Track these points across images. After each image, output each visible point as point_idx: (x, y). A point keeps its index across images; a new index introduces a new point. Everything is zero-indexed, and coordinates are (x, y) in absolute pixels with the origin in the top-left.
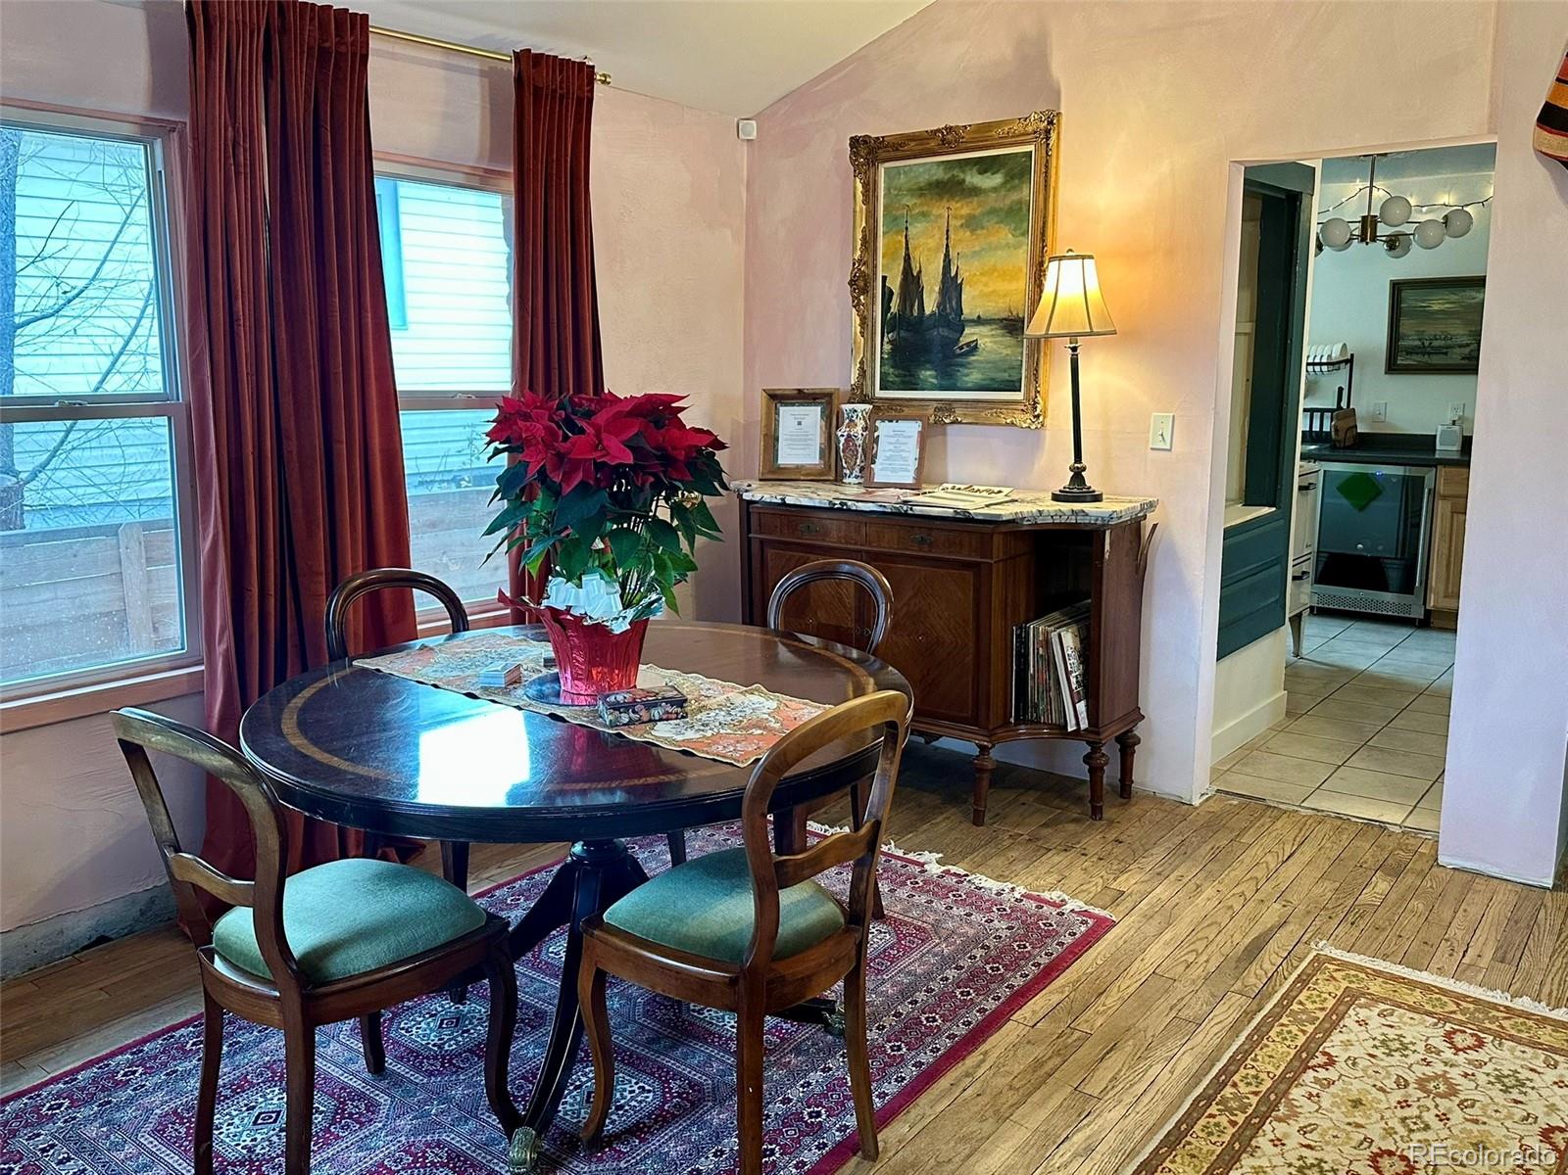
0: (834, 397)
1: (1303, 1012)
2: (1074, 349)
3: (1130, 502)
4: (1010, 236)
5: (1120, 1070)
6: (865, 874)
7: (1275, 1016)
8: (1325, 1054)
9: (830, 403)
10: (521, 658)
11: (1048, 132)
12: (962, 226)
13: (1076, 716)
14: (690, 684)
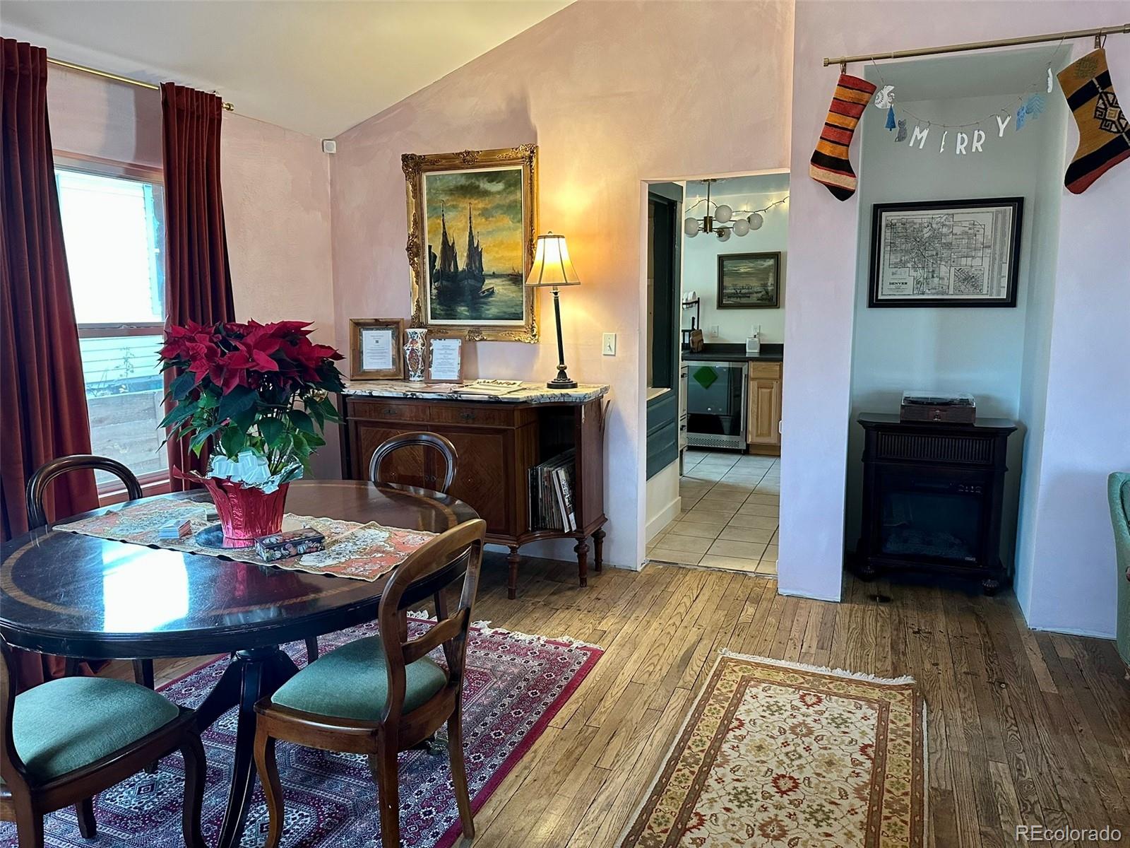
0: (401, 324)
1: (720, 695)
2: (556, 294)
3: (594, 387)
4: (510, 222)
5: (620, 749)
6: (461, 645)
7: (705, 700)
8: (737, 719)
9: (398, 328)
10: (188, 515)
11: (531, 158)
12: (479, 215)
13: (569, 522)
14: (323, 525)
